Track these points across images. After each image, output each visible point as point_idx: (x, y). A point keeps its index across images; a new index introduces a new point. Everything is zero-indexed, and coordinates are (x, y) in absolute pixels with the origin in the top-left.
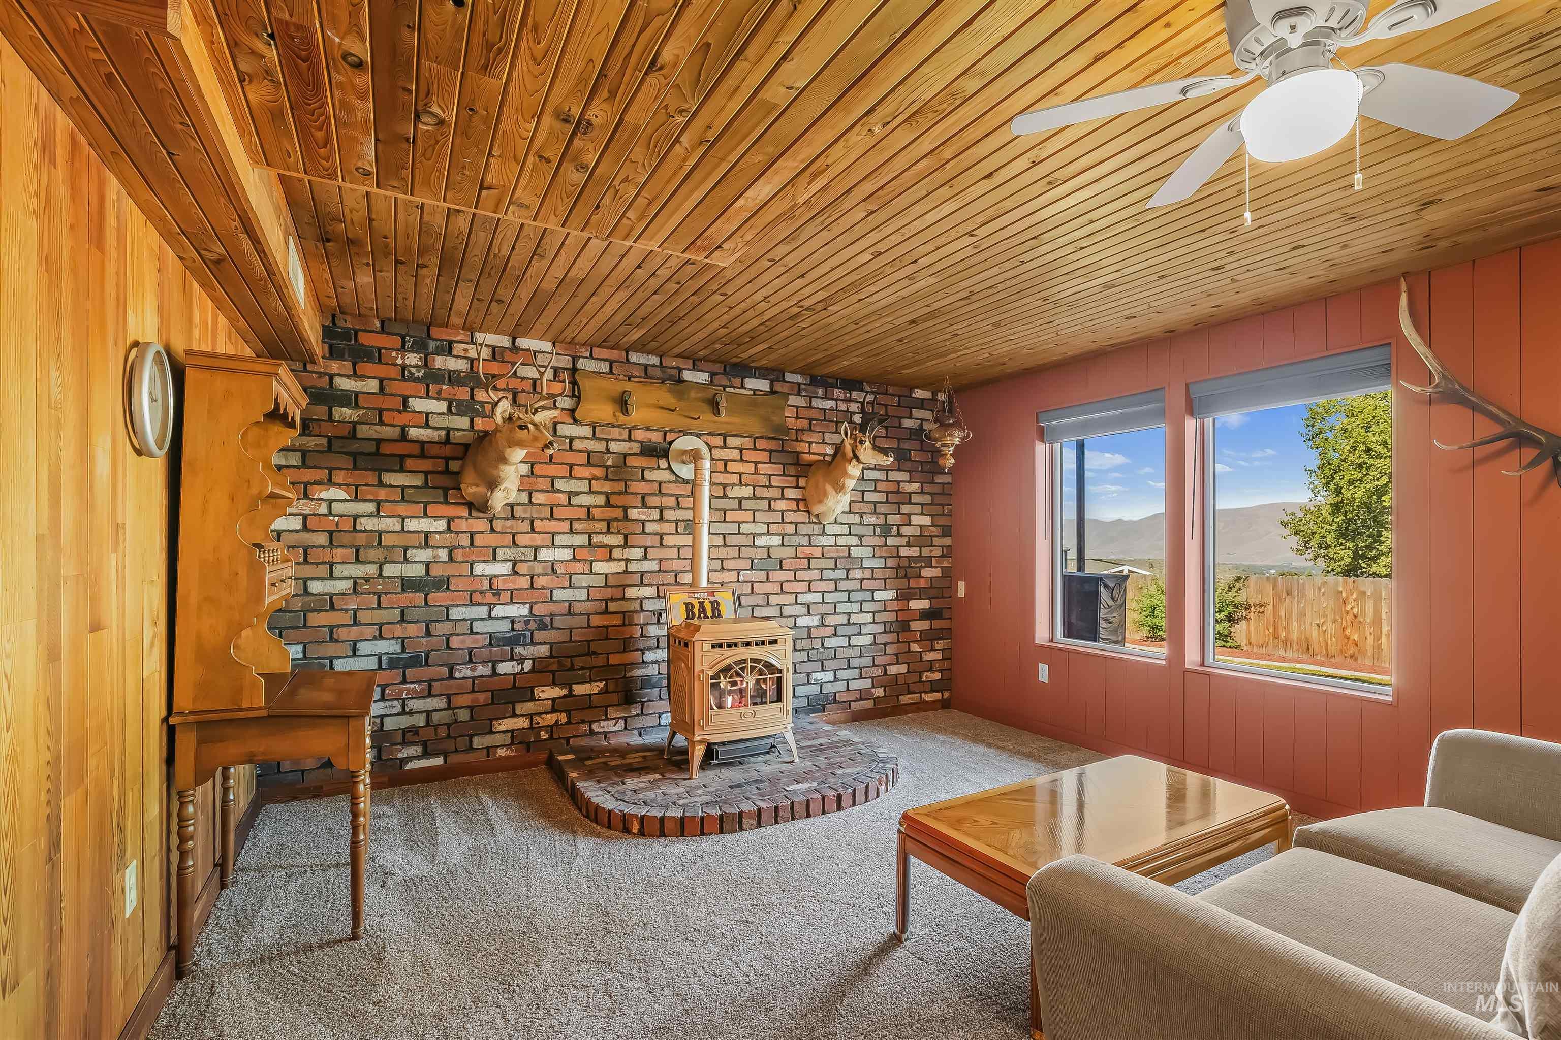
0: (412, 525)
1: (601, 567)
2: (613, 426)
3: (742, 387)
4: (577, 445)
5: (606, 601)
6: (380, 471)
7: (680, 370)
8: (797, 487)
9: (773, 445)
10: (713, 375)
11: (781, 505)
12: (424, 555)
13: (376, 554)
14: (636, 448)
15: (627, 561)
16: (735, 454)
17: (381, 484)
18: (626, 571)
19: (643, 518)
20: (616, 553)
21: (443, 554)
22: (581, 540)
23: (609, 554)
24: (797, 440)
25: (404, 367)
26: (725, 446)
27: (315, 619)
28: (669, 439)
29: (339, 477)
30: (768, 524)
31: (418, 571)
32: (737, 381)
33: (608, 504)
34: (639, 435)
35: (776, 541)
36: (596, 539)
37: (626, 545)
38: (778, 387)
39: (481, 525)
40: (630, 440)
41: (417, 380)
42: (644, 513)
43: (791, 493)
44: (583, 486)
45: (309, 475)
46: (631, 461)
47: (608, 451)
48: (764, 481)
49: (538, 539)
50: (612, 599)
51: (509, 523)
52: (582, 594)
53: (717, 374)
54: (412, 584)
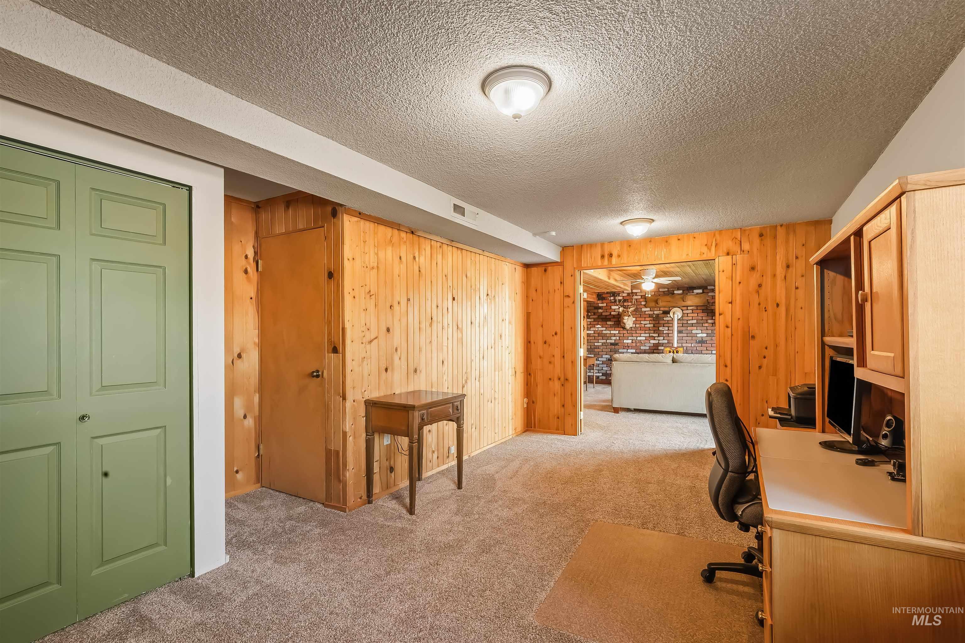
0: (612, 332)
1: (652, 341)
2: (655, 307)
3: (693, 293)
4: (646, 313)
5: (654, 350)
6: (606, 321)
7: (674, 291)
8: (712, 319)
9: (703, 308)
10: (683, 291)
11: (706, 325)
12: (614, 338)
13: (606, 338)
14: (661, 312)
15: (659, 340)
16: (691, 311)
17: (607, 324)
18: (659, 343)
19: (663, 329)
20: (656, 338)
21: (618, 338)
22: (647, 335)
23: (654, 338)
24: (712, 306)
25: (611, 300)
26: (687, 309)
27: (596, 350)
28: (670, 309)
29: (599, 323)
30: (702, 330)
31: (613, 341)
32: (691, 291)
33: (654, 326)
34: (662, 309)
35: (705, 335)
36: (651, 335)
37: (659, 336)
38: (705, 291)
39: (625, 332)
40: (660, 310)
41: (613, 302)
42: (663, 328)
43: (710, 321)
44: (648, 322)
45: (595, 323)
46: (660, 316)
47: (654, 314)
48: (700, 318)
49: (637, 335)
50: (655, 350)
51: (631, 331)
52: (648, 348)
53: (685, 290)
54: (612, 344)
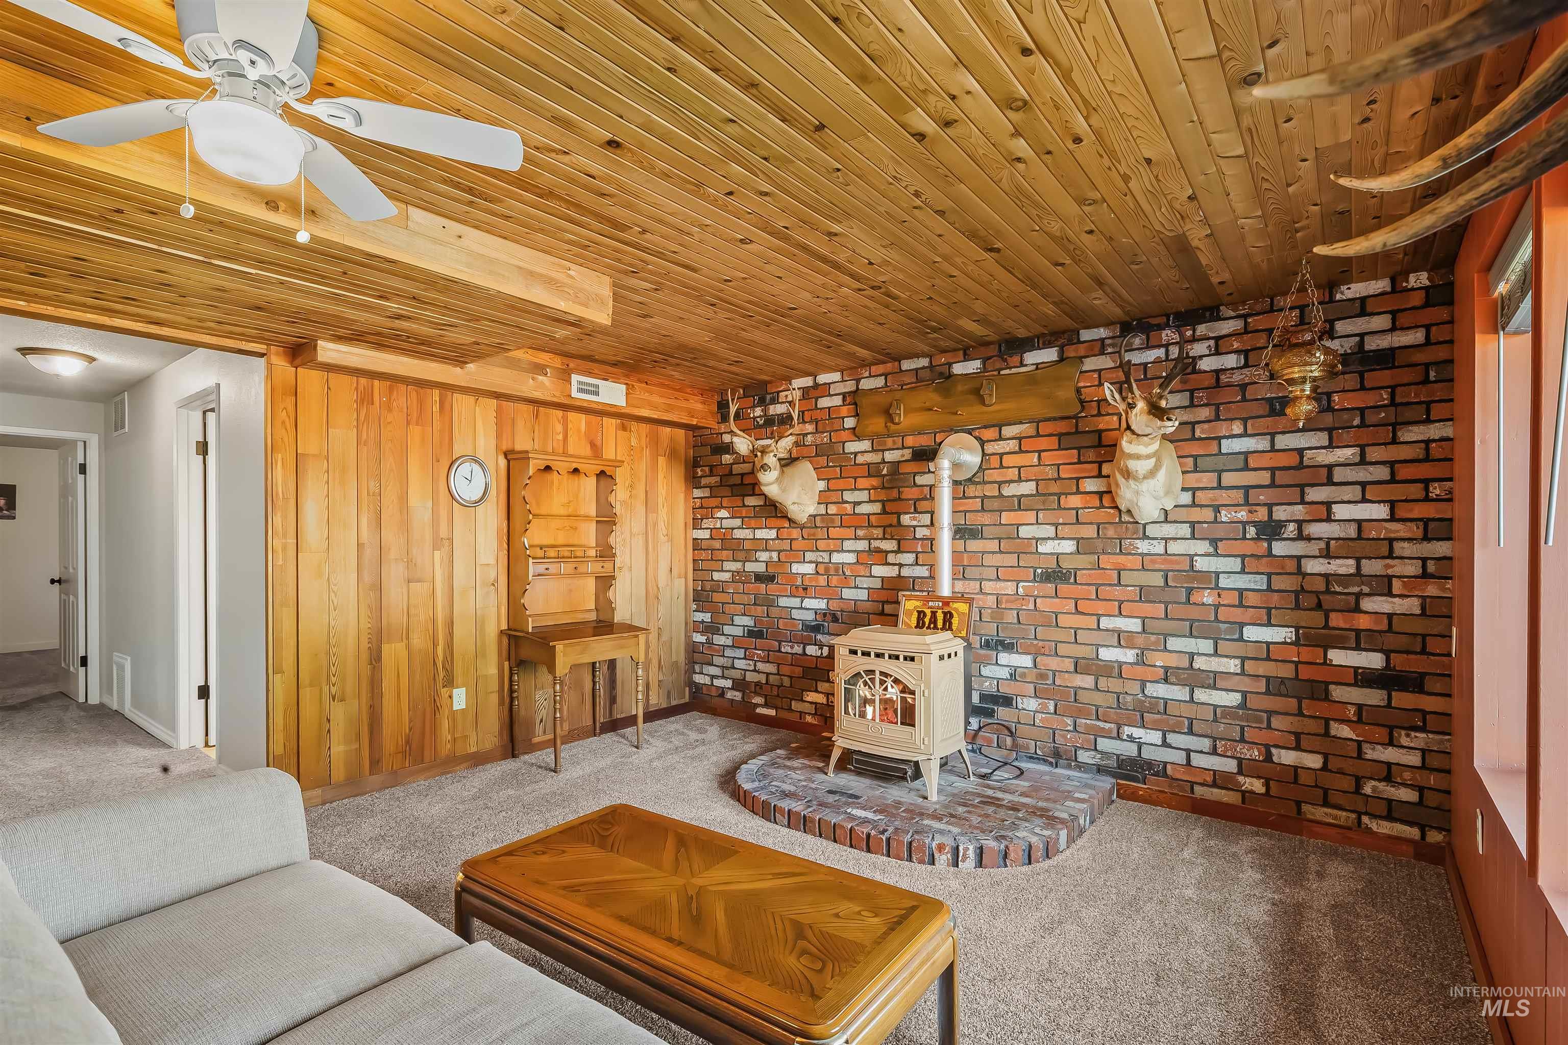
0: (761, 534)
1: (879, 571)
2: (889, 436)
3: (1022, 365)
4: (860, 459)
5: (883, 603)
6: (744, 496)
7: (950, 365)
8: (1100, 475)
9: (1062, 427)
10: (985, 361)
11: (1075, 501)
12: (764, 556)
13: (741, 555)
14: (907, 454)
15: (901, 565)
16: (1013, 445)
17: (744, 506)
18: (899, 576)
19: (915, 523)
20: (891, 558)
21: (775, 555)
22: (862, 545)
23: (881, 557)
24: (1099, 414)
25: (754, 418)
26: (1001, 438)
27: (717, 597)
28: (938, 440)
29: (725, 502)
30: (1057, 525)
31: (760, 568)
32: (1016, 359)
33: (884, 512)
34: (910, 441)
35: (1068, 546)
36: (875, 544)
37: (899, 551)
38: (1070, 352)
39: (795, 533)
40: (903, 447)
41: (761, 427)
42: (914, 519)
43: (1090, 485)
44: (863, 496)
45: (715, 502)
46: (905, 469)
47: (883, 462)
48: (1051, 473)
49: (832, 544)
50: (888, 602)
51: (813, 531)
52: (863, 595)
53: (989, 358)
54: (759, 578)
